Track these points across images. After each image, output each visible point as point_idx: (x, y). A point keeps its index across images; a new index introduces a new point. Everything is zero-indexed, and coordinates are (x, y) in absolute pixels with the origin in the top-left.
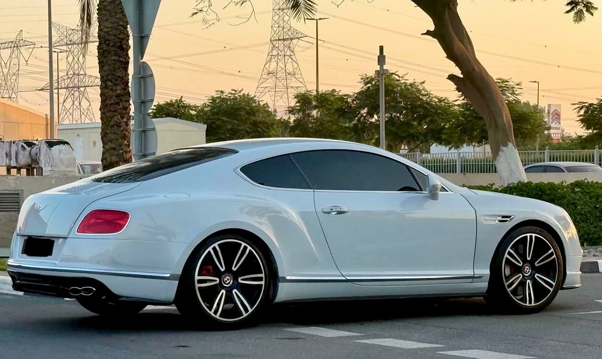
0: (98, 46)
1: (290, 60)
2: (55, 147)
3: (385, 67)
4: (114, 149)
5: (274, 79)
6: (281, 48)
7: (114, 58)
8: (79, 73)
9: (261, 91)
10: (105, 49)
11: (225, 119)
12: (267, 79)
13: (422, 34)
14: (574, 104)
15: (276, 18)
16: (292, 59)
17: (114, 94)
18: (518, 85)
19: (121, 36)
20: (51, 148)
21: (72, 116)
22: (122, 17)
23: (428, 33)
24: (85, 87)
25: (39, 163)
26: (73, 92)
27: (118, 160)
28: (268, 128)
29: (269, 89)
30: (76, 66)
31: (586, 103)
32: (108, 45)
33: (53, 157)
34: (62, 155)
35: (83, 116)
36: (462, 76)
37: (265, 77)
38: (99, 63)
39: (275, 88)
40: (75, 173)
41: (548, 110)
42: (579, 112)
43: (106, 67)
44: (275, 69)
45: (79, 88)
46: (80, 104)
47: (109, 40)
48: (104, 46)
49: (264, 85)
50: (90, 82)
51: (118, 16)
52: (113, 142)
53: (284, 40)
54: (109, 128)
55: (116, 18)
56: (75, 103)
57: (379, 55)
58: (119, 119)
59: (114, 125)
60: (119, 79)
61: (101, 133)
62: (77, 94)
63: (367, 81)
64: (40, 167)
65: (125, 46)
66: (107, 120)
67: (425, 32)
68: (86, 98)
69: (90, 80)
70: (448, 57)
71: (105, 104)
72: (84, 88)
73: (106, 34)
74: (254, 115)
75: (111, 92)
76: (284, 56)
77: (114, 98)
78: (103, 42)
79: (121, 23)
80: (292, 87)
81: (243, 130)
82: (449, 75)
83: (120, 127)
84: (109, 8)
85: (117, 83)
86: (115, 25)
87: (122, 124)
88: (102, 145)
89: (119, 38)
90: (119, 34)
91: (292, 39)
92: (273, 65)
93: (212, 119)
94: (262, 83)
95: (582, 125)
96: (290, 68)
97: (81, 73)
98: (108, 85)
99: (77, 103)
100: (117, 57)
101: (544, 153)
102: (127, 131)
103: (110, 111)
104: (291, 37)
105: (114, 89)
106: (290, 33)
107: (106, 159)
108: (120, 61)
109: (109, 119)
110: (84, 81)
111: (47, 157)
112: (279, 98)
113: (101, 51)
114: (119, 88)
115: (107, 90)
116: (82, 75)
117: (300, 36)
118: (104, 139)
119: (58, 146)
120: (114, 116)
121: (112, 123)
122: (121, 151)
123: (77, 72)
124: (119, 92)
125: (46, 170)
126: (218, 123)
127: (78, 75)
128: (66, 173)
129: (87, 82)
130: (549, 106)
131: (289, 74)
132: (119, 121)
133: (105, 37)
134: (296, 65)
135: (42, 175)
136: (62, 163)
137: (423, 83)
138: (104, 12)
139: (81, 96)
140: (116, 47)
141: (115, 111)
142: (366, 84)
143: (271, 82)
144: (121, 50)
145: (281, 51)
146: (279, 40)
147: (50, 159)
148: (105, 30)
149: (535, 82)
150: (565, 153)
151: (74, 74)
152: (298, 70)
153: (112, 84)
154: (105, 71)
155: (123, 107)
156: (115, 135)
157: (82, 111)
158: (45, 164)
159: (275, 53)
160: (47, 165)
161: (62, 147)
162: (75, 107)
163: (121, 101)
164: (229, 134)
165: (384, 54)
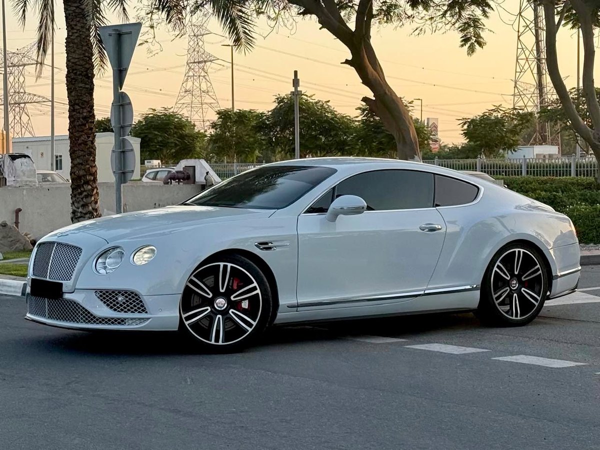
0: (67, 75)
1: (204, 80)
2: (18, 161)
3: (299, 89)
4: (82, 164)
5: (190, 96)
6: (197, 70)
7: (81, 85)
8: (19, 91)
9: (179, 107)
10: (72, 77)
11: (156, 133)
12: (185, 96)
13: (341, 63)
14: (459, 120)
15: (191, 43)
16: (206, 79)
17: (81, 116)
18: (410, 103)
19: (87, 66)
20: (14, 161)
21: (14, 129)
22: (88, 49)
23: (347, 62)
24: (25, 103)
25: (3, 174)
26: (14, 108)
27: (85, 174)
28: (193, 140)
29: (186, 105)
30: (17, 85)
31: (469, 119)
32: (75, 74)
33: (16, 170)
34: (23, 166)
35: (23, 129)
36: (374, 99)
37: (182, 94)
38: (67, 89)
39: (192, 104)
40: (35, 182)
41: (427, 123)
42: (463, 127)
43: (74, 93)
44: (192, 88)
45: (19, 104)
46: (20, 118)
47: (76, 70)
48: (73, 76)
49: (182, 101)
50: (29, 99)
51: (84, 48)
52: (81, 157)
53: (199, 62)
54: (77, 146)
55: (82, 51)
56: (16, 117)
57: (294, 78)
58: (85, 138)
59: (82, 143)
60: (85, 103)
61: (70, 150)
62: (17, 109)
63: (280, 100)
64: (4, 177)
65: (90, 75)
66: (75, 139)
67: (344, 61)
68: (26, 113)
69: (29, 98)
70: (363, 83)
71: (73, 125)
72: (24, 105)
73: (73, 65)
74: (181, 129)
75: (78, 114)
76: (199, 76)
77: (81, 119)
78: (71, 71)
79: (87, 54)
80: (206, 103)
81: (172, 143)
82: (364, 98)
83: (87, 145)
84: (76, 41)
85: (83, 106)
86: (82, 56)
87: (88, 143)
88: (71, 161)
89: (85, 68)
90: (85, 64)
91: (205, 62)
92: (189, 85)
93: (145, 133)
94: (180, 100)
95: (465, 138)
96: (204, 87)
97: (21, 91)
98: (75, 108)
99: (18, 118)
100: (83, 84)
101: (434, 162)
102: (92, 148)
103: (78, 131)
104: (206, 59)
105: (81, 112)
106: (203, 56)
107: (74, 173)
108: (86, 88)
109: (77, 138)
110: (24, 98)
111: (11, 168)
112: (195, 113)
113: (69, 79)
114: (85, 111)
115: (75, 113)
116: (22, 93)
117: (213, 59)
118: (73, 155)
119: (20, 159)
120: (82, 135)
121: (80, 142)
122: (88, 166)
123: (18, 90)
124: (85, 114)
125: (10, 180)
126: (150, 136)
127: (19, 93)
128: (27, 183)
129: (26, 99)
130: (428, 119)
131: (203, 92)
132: (86, 140)
133: (73, 67)
134: (209, 84)
135: (6, 185)
136: (24, 174)
137: (329, 101)
138: (71, 45)
139: (21, 111)
140: (82, 76)
141: (82, 131)
142: (279, 103)
143: (188, 99)
144: (86, 78)
145: (196, 72)
146: (194, 62)
147: (13, 170)
148: (72, 60)
149: (419, 99)
150: (452, 162)
151: (15, 92)
152: (211, 88)
153: (79, 108)
154: (73, 96)
155: (89, 127)
156: (82, 152)
157: (23, 124)
158: (9, 175)
159: (191, 74)
160: (10, 176)
161: (23, 160)
162: (16, 121)
163: (87, 122)
164: (159, 145)
165: (298, 78)
